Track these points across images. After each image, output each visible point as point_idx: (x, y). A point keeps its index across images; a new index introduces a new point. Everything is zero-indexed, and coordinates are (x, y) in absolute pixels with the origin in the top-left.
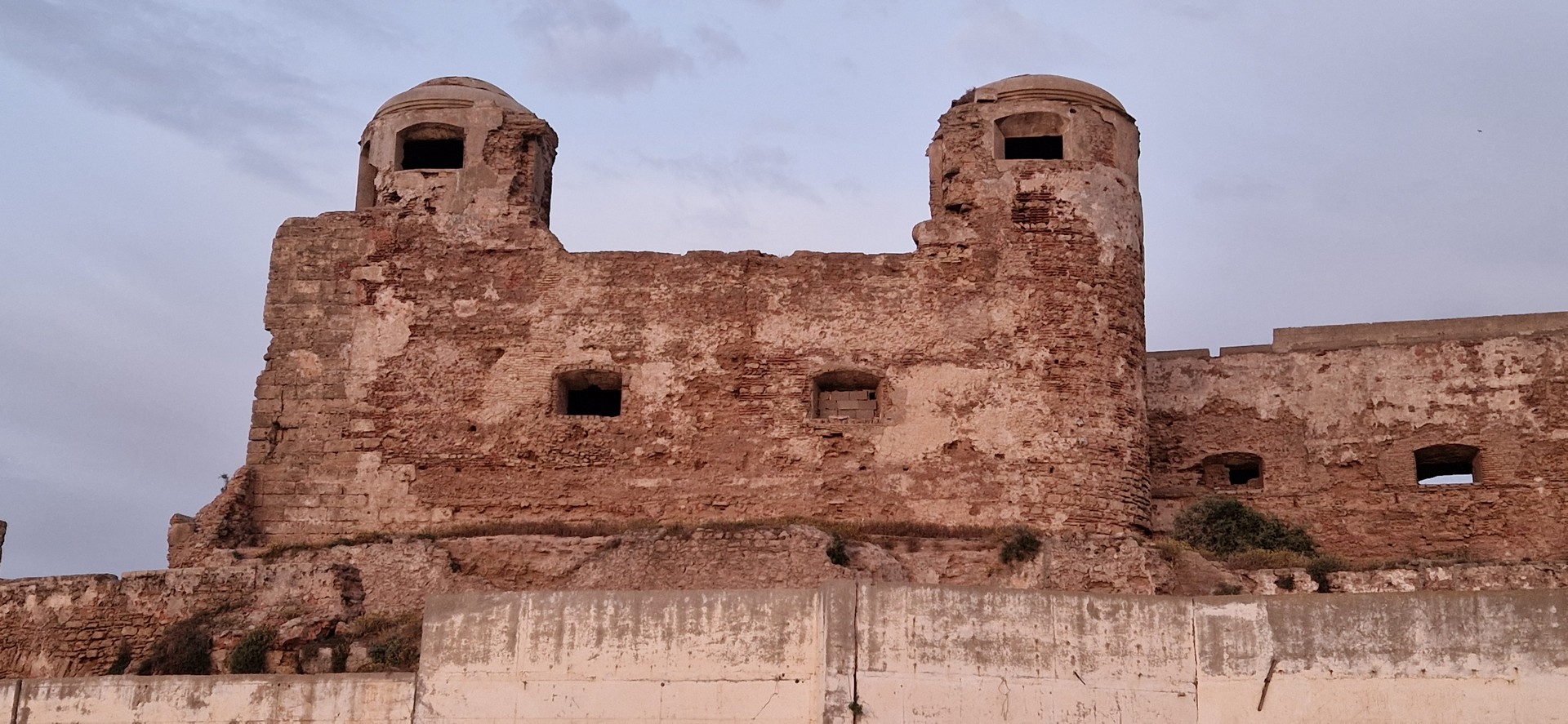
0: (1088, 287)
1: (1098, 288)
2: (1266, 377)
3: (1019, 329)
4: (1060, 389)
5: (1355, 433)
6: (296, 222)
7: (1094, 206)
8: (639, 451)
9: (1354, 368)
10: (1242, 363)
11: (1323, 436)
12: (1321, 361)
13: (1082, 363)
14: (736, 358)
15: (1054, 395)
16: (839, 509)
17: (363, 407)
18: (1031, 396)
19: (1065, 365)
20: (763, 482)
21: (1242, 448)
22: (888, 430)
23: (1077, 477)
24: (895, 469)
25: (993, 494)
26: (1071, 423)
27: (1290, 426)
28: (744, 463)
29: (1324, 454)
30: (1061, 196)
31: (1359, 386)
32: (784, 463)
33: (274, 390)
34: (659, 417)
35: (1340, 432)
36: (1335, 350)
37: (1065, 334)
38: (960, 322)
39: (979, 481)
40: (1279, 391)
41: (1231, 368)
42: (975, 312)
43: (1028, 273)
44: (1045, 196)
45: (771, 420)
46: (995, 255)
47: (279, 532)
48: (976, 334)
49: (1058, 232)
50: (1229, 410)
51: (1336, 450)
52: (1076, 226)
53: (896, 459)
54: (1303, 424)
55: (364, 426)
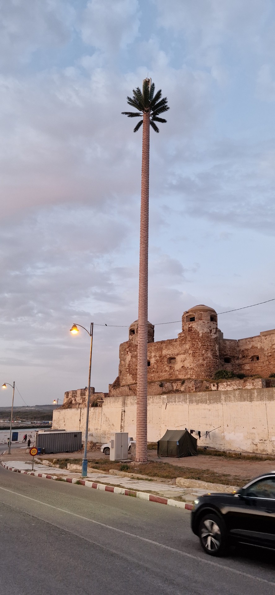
0: (198, 340)
1: (200, 340)
2: (258, 341)
3: (189, 348)
4: (194, 357)
5: (271, 350)
6: (121, 344)
7: (198, 327)
8: (152, 371)
9: (270, 338)
10: (255, 339)
11: (266, 351)
12: (265, 337)
13: (197, 352)
14: (160, 357)
15: (193, 358)
16: (172, 377)
17: (128, 368)
18: (191, 358)
19: (194, 353)
20: (163, 374)
21: (256, 354)
22: (176, 365)
23: (196, 370)
24: (177, 371)
25: (187, 373)
26: (195, 362)
27: (262, 349)
28: (162, 372)
29: (266, 354)
30: (193, 327)
31: (271, 341)
32: (166, 371)
33: (120, 366)
34: (153, 366)
35: (268, 350)
36: (267, 335)
37: (194, 348)
38: (183, 348)
39: (186, 371)
40: (260, 344)
41: (254, 340)
42: (184, 346)
43: (190, 339)
44: (191, 327)
45: (164, 365)
46: (186, 337)
47: (121, 384)
48: (185, 350)
49: (193, 333)
50: (254, 347)
51: (268, 354)
52: (196, 331)
53: (177, 369)
54: (264, 349)
55: (128, 370)
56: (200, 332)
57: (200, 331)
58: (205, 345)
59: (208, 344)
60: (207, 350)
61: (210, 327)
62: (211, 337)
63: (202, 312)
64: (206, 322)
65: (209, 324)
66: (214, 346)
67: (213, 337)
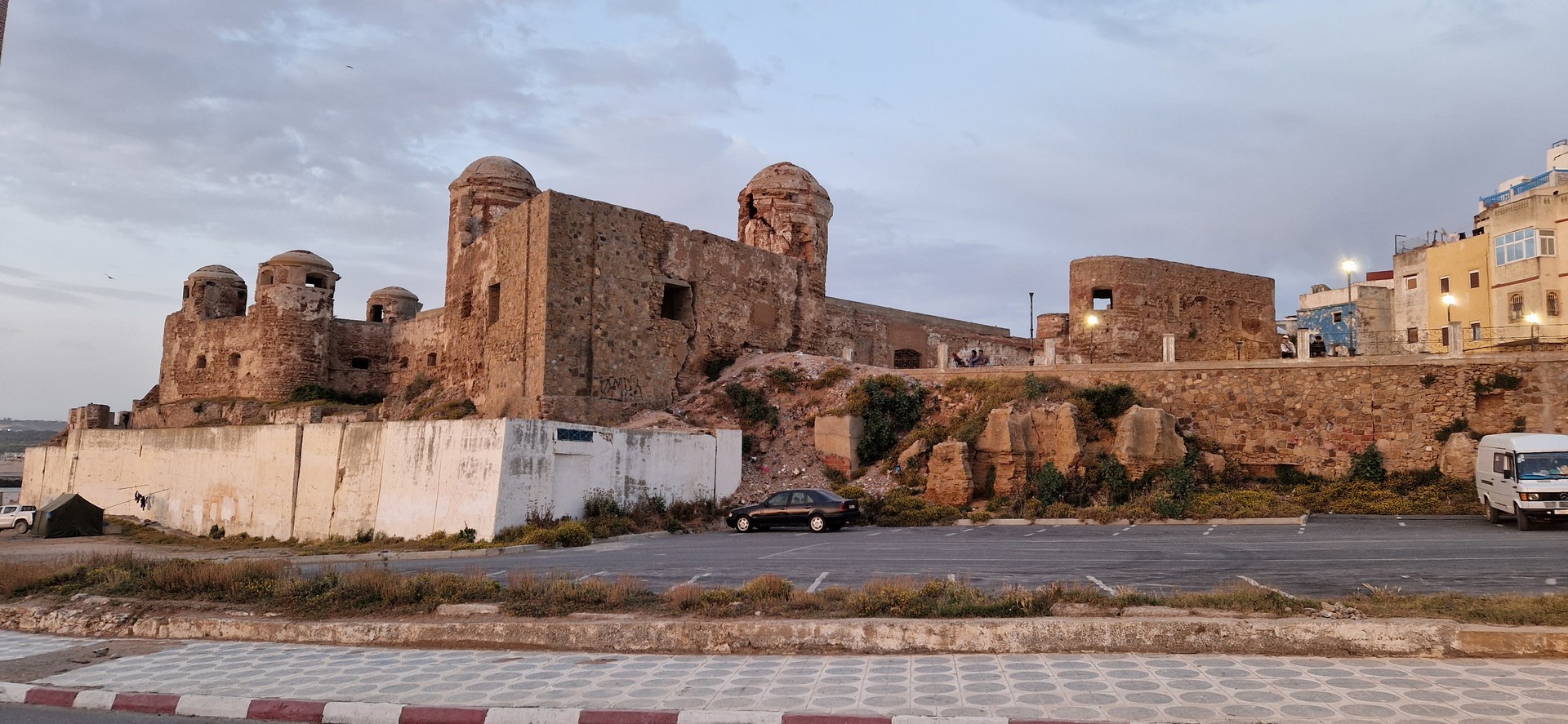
3: (260, 339)
4: (264, 356)
5: (421, 350)
6: (169, 317)
8: (207, 378)
13: (270, 347)
14: (220, 351)
17: (173, 368)
18: (260, 358)
22: (239, 370)
23: (266, 382)
24: (236, 381)
25: (252, 388)
26: (266, 366)
28: (220, 380)
30: (269, 296)
32: (225, 380)
33: (163, 362)
34: (210, 368)
38: (251, 337)
39: (250, 384)
42: (253, 334)
45: (224, 368)
46: (258, 316)
47: (158, 401)
48: (253, 340)
53: (236, 378)
55: (173, 373)
56: (280, 308)
57: (279, 305)
58: (287, 335)
59: (294, 332)
60: (290, 345)
61: (303, 298)
62: (303, 319)
63: (288, 268)
64: (295, 288)
65: (300, 292)
66: (308, 337)
67: (308, 319)
